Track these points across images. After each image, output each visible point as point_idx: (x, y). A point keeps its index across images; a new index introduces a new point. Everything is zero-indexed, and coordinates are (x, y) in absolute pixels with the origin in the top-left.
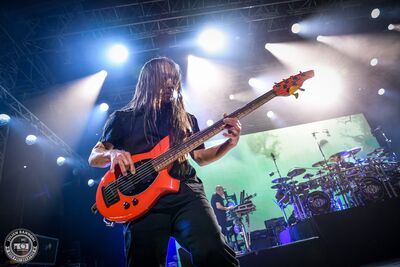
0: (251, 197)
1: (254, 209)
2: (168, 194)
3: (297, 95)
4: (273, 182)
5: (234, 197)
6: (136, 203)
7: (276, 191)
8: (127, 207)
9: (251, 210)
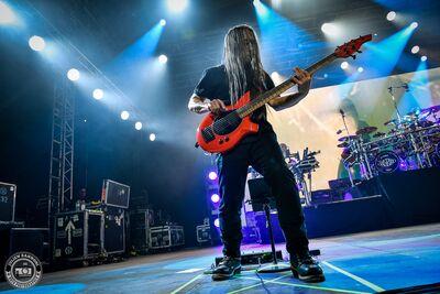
0: (315, 153)
1: (317, 165)
2: (250, 134)
3: (354, 57)
4: (340, 140)
5: (297, 155)
6: (227, 140)
7: (342, 149)
8: (221, 142)
9: (314, 167)
